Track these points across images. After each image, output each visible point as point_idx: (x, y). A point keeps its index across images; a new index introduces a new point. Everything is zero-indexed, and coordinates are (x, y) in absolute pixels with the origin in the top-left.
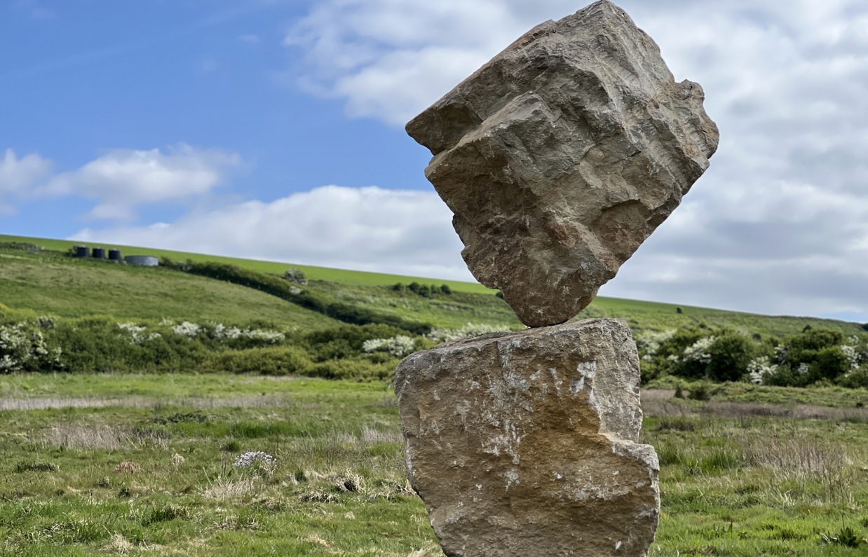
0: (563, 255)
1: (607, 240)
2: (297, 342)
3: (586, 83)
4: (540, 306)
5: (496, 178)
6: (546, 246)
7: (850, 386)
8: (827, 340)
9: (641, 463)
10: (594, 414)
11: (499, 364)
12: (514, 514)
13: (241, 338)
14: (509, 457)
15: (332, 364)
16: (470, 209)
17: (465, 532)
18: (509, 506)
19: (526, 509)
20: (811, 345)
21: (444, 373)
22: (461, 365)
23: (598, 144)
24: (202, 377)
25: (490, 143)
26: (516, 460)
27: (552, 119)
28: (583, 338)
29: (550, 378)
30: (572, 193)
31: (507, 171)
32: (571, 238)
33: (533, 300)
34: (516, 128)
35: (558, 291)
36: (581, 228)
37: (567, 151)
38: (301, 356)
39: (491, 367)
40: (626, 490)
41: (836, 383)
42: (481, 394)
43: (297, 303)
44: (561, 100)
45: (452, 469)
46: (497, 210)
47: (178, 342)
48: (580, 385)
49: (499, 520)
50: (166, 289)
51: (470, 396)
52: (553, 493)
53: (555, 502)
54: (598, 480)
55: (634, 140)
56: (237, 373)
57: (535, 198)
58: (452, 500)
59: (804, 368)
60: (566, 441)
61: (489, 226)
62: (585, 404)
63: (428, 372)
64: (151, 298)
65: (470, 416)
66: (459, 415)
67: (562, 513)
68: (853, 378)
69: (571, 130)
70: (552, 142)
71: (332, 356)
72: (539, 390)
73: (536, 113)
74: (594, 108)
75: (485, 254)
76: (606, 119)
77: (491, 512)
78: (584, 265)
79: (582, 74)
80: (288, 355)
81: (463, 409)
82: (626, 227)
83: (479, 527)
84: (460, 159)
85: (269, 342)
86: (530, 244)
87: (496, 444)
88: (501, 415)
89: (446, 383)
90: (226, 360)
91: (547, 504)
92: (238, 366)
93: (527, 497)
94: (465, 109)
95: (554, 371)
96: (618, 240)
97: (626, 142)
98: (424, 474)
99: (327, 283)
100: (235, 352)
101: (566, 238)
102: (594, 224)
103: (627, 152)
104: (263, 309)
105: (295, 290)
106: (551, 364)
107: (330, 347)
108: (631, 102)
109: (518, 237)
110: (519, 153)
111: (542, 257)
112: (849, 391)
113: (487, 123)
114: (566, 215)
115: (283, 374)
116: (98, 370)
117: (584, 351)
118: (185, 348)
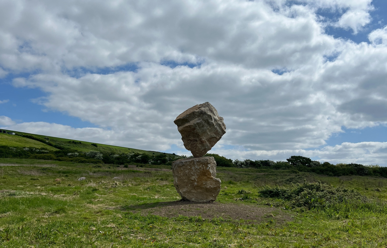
0: (203, 146)
1: (210, 143)
2: (52, 153)
3: (209, 117)
4: (198, 154)
5: (193, 132)
6: (200, 144)
7: (167, 165)
8: (163, 156)
9: (219, 182)
10: (210, 173)
11: (194, 164)
12: (195, 190)
13: (39, 152)
14: (195, 180)
15: (60, 158)
16: (186, 137)
17: (187, 193)
18: (195, 189)
19: (198, 189)
20: (160, 157)
21: (184, 165)
22: (187, 164)
23: (210, 127)
24: (31, 160)
25: (193, 126)
26: (196, 181)
27: (203, 122)
28: (209, 160)
29: (203, 167)
30: (205, 135)
31: (195, 131)
32: (205, 143)
33: (197, 153)
34: (198, 123)
35: (202, 152)
36: (206, 141)
37: (205, 127)
38: (53, 156)
39: (192, 164)
40: (216, 186)
41: (165, 164)
42: (190, 169)
43: (47, 144)
44: (205, 119)
45: (184, 182)
46: (192, 137)
47: (24, 152)
48: (208, 168)
49: (193, 191)
50: (17, 140)
51: (188, 169)
52: (203, 187)
53: (203, 188)
54: (211, 184)
55: (216, 127)
56: (38, 159)
57: (199, 135)
58: (184, 187)
59: (159, 161)
60: (205, 177)
61: (190, 140)
62: (209, 171)
63: (181, 165)
64: (13, 142)
65: (188, 173)
66: (186, 172)
67: (205, 190)
68: (168, 163)
69: (206, 124)
70: (203, 126)
71: (60, 156)
72: (201, 169)
73: (201, 121)
74: (210, 121)
75: (188, 144)
76: (212, 123)
77: (191, 190)
78: (206, 147)
79: (209, 115)
80: (50, 156)
81: (187, 171)
82: (213, 141)
83: (189, 192)
84: (186, 128)
85: (46, 153)
86: (197, 143)
87: (193, 178)
88: (194, 173)
89: (184, 167)
90: (36, 156)
91: (201, 188)
92: (39, 158)
93: (198, 187)
94: (187, 119)
95: (204, 165)
96: (212, 143)
97: (215, 127)
98: (179, 183)
99: (54, 140)
100: (38, 155)
101: (204, 143)
102: (208, 141)
103: (214, 129)
104: (40, 145)
105: (47, 141)
106: (203, 164)
107: (60, 154)
108: (215, 120)
109: (195, 142)
110: (198, 128)
111: (199, 146)
112: (167, 166)
113: (191, 122)
114: (204, 139)
115: (49, 160)
116: (6, 157)
117: (209, 162)
118: (26, 153)
